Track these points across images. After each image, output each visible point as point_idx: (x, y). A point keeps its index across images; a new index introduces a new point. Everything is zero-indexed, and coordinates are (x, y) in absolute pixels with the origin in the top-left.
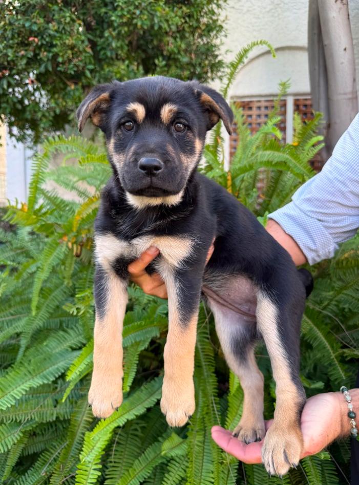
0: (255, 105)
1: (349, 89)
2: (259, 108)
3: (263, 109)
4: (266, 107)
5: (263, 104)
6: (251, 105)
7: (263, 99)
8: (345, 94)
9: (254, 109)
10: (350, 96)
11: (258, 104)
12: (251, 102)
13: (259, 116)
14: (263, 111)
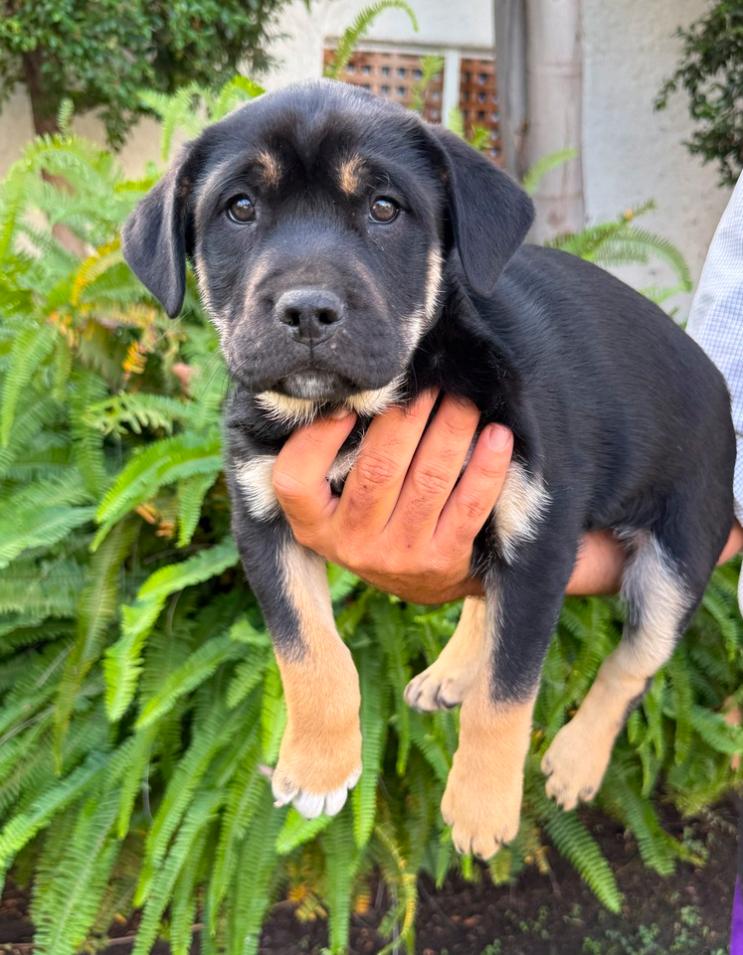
0: (377, 63)
1: (566, 55)
2: (386, 69)
3: (395, 74)
4: (402, 71)
5: (395, 62)
6: (371, 61)
7: (395, 51)
8: (559, 65)
9: (377, 71)
10: (566, 70)
11: (385, 62)
12: (369, 54)
13: (386, 88)
14: (395, 78)
